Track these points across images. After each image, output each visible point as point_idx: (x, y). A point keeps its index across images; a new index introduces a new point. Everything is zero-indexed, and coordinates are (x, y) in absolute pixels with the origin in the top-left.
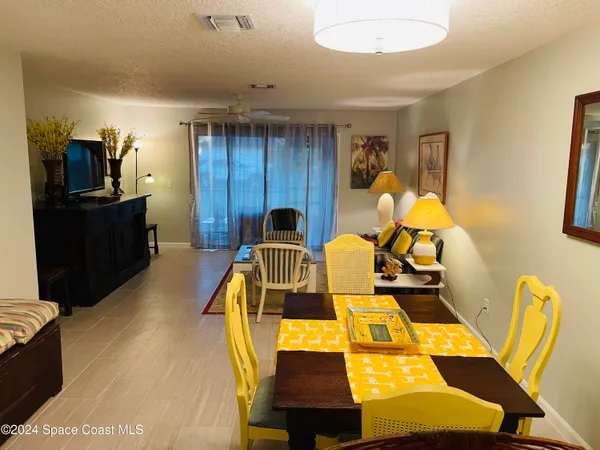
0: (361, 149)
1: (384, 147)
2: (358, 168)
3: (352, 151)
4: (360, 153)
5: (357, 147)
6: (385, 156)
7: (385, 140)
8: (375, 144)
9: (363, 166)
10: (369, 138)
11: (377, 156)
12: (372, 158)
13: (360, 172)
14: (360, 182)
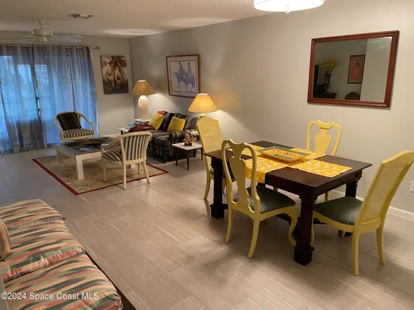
0: (109, 65)
1: (123, 64)
2: (108, 79)
3: (102, 67)
4: (107, 68)
5: (106, 64)
6: (125, 70)
7: (123, 59)
8: (117, 62)
9: (111, 78)
10: (113, 57)
11: (120, 70)
12: (117, 72)
13: (110, 82)
14: (111, 89)
